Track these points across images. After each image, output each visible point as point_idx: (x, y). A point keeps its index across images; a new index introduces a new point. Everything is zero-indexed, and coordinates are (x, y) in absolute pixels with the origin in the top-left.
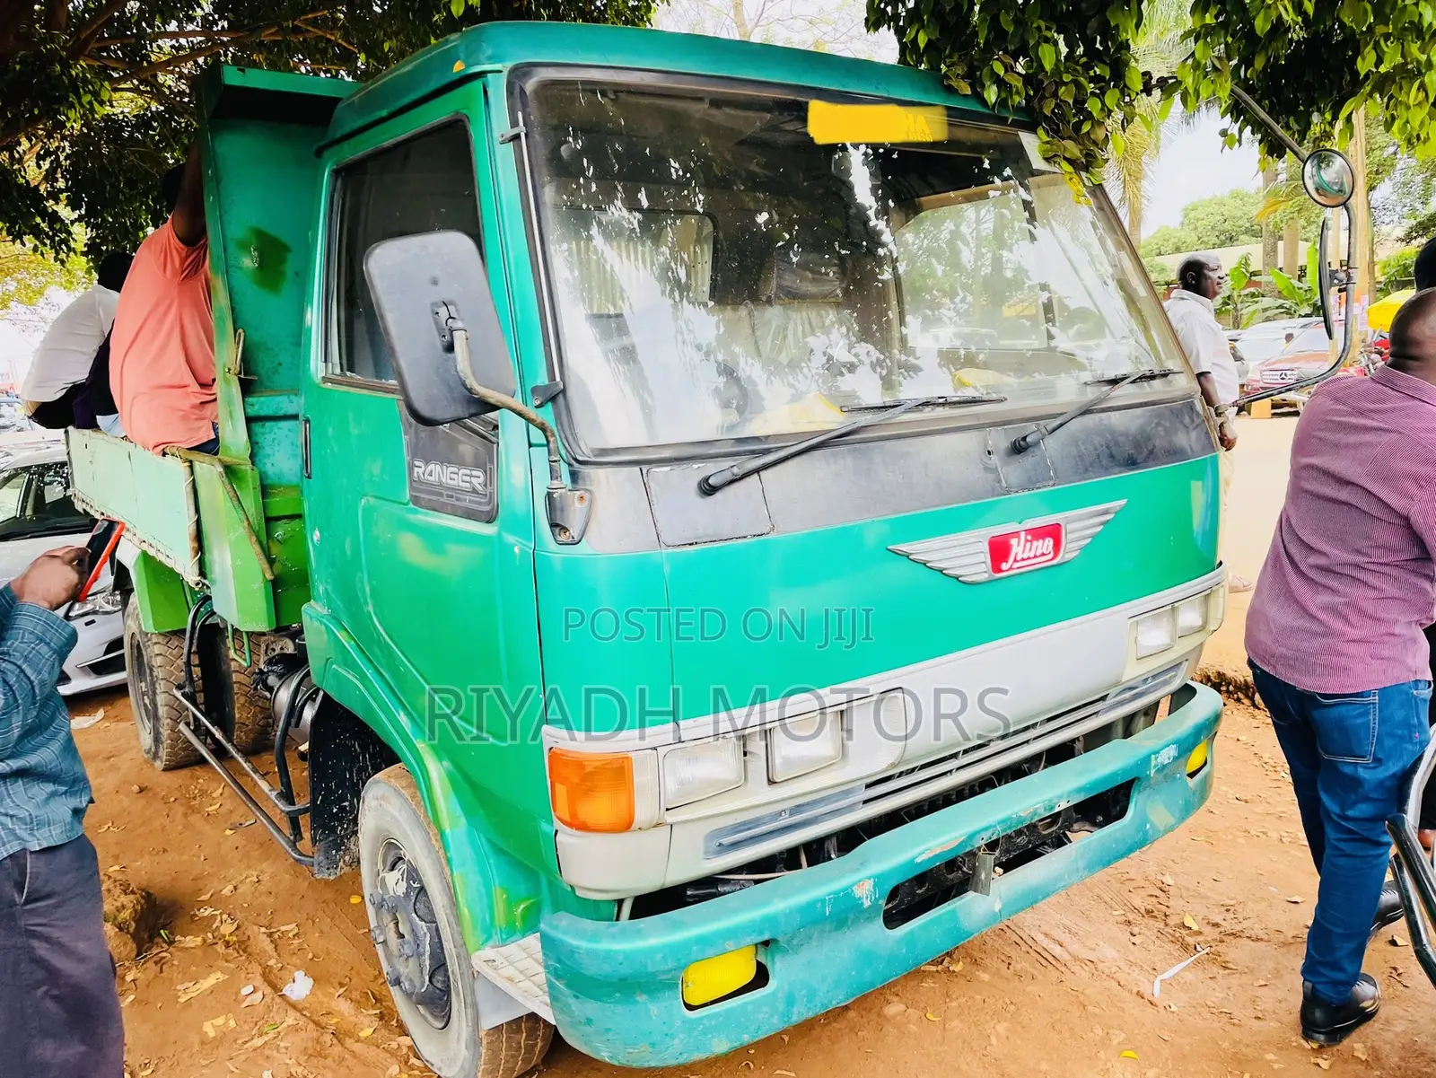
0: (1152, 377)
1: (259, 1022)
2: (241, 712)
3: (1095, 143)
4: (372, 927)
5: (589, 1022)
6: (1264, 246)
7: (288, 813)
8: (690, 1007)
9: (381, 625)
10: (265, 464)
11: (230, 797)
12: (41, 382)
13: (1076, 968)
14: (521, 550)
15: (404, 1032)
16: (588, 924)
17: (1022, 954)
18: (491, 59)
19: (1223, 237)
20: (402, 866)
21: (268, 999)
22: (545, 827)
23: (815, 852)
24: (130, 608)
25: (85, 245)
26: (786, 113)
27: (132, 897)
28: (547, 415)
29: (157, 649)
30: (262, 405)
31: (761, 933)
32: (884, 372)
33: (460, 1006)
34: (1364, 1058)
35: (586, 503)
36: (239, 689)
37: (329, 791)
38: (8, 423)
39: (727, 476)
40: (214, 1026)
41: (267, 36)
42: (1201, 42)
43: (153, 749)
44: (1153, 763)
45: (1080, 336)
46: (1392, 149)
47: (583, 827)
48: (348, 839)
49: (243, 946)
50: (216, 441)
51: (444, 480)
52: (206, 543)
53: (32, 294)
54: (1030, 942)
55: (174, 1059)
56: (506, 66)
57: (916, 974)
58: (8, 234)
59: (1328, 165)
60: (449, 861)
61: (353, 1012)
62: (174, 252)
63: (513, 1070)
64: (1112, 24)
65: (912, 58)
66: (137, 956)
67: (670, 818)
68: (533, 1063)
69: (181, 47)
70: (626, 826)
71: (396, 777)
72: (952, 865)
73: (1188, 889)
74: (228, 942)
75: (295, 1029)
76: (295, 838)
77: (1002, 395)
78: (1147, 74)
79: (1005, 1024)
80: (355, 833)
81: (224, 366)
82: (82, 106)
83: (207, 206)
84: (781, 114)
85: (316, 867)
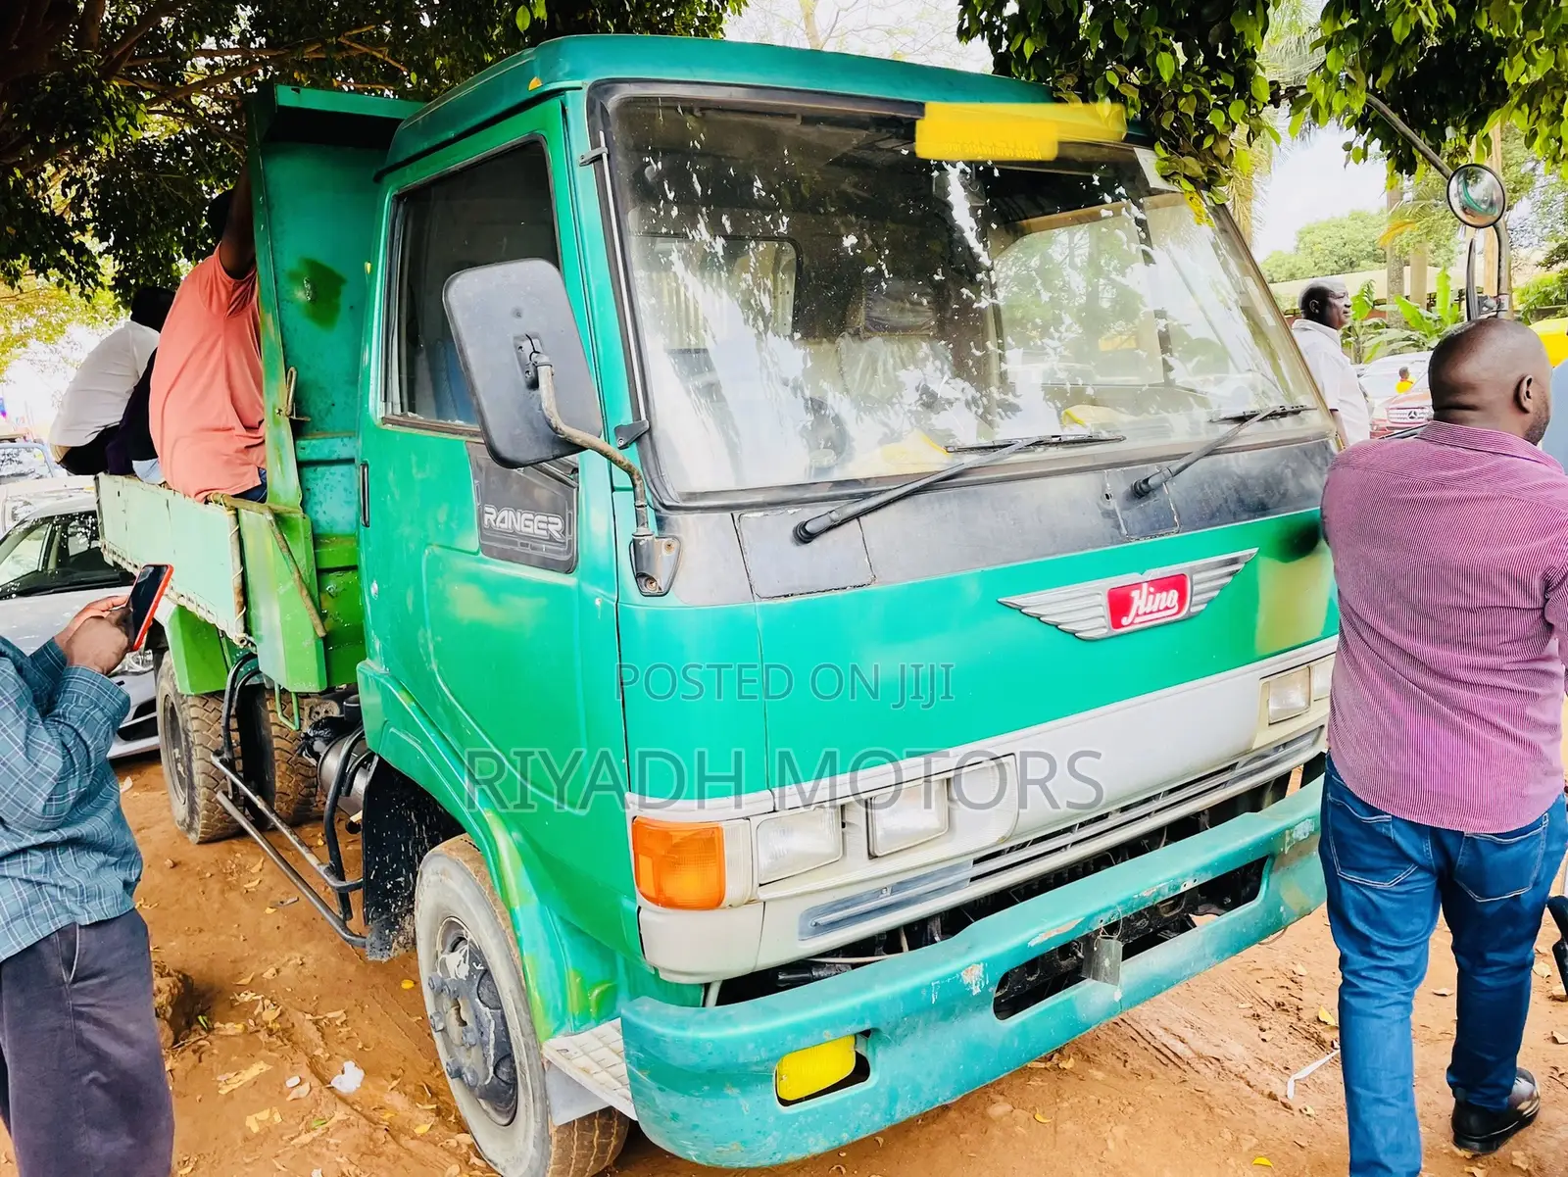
0: (1284, 414)
1: (304, 1115)
2: (282, 780)
3: (1217, 158)
4: (429, 1013)
5: (675, 1117)
6: (1389, 272)
7: (339, 889)
8: (784, 1103)
9: (446, 685)
10: (317, 512)
11: (272, 872)
12: (70, 425)
13: (1200, 1067)
14: (602, 602)
15: (464, 1129)
16: (673, 1010)
17: (1139, 1051)
18: (571, 75)
19: (1342, 263)
20: (464, 947)
21: (316, 1091)
22: (626, 903)
23: (918, 934)
24: (164, 668)
25: (113, 279)
26: (884, 131)
27: (168, 980)
28: (631, 456)
29: (193, 712)
30: (314, 448)
31: (862, 1021)
32: (980, 411)
33: (527, 1099)
34: (1524, 1167)
35: (674, 552)
36: (281, 756)
37: (383, 866)
38: (26, 470)
39: (825, 522)
40: (258, 1121)
41: (310, 53)
42: (1333, 51)
43: (188, 820)
44: (1288, 839)
45: (1200, 369)
46: (1531, 165)
47: (670, 904)
48: (403, 918)
49: (287, 1034)
50: (264, 486)
51: (517, 527)
52: (252, 597)
53: (52, 332)
54: (1148, 1037)
55: (216, 1156)
56: (586, 83)
57: (1024, 1072)
58: (31, 267)
59: (1476, 182)
60: (518, 942)
61: (407, 1106)
62: (221, 287)
63: (584, 1171)
64: (1237, 31)
65: (1017, 69)
66: (174, 1044)
67: (764, 894)
68: (606, 1164)
69: (216, 66)
70: (715, 902)
71: (458, 850)
72: (1066, 950)
73: (1322, 980)
74: (271, 1030)
75: (346, 1124)
76: (345, 916)
77: (1119, 435)
78: (1274, 84)
79: (1125, 1127)
80: (411, 911)
81: (274, 408)
82: (116, 129)
83: (256, 236)
84: (879, 131)
85: (368, 948)
